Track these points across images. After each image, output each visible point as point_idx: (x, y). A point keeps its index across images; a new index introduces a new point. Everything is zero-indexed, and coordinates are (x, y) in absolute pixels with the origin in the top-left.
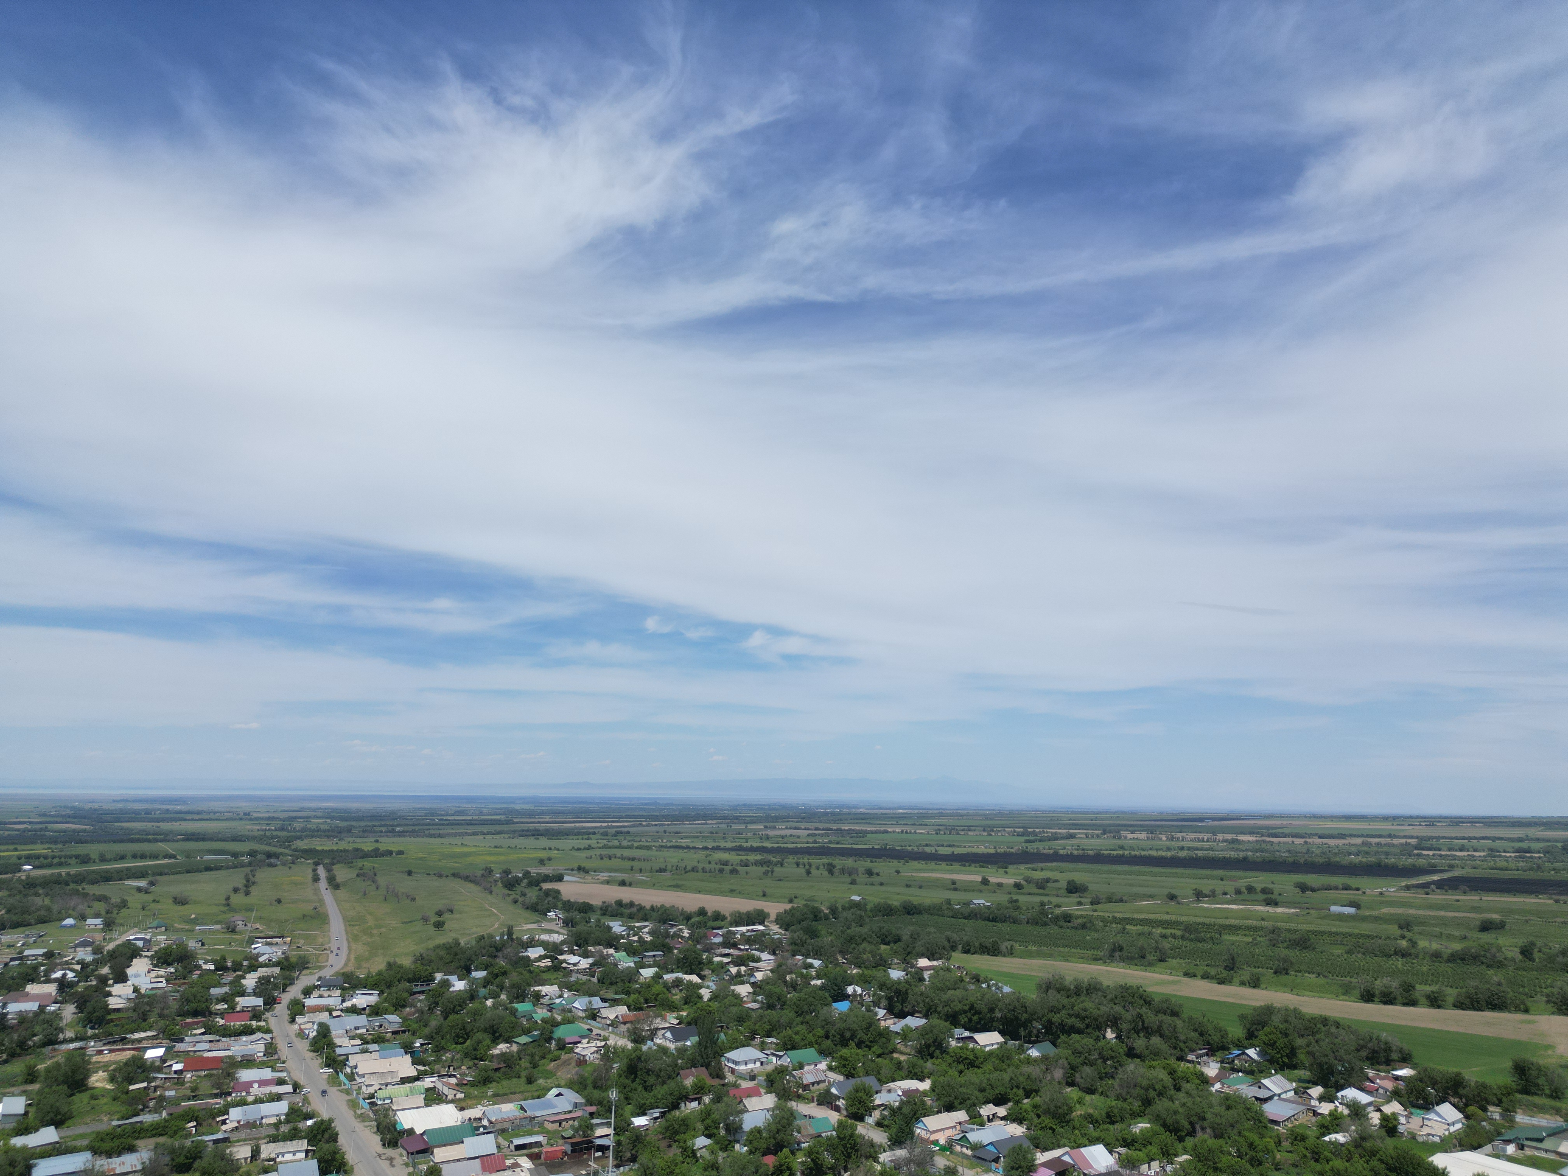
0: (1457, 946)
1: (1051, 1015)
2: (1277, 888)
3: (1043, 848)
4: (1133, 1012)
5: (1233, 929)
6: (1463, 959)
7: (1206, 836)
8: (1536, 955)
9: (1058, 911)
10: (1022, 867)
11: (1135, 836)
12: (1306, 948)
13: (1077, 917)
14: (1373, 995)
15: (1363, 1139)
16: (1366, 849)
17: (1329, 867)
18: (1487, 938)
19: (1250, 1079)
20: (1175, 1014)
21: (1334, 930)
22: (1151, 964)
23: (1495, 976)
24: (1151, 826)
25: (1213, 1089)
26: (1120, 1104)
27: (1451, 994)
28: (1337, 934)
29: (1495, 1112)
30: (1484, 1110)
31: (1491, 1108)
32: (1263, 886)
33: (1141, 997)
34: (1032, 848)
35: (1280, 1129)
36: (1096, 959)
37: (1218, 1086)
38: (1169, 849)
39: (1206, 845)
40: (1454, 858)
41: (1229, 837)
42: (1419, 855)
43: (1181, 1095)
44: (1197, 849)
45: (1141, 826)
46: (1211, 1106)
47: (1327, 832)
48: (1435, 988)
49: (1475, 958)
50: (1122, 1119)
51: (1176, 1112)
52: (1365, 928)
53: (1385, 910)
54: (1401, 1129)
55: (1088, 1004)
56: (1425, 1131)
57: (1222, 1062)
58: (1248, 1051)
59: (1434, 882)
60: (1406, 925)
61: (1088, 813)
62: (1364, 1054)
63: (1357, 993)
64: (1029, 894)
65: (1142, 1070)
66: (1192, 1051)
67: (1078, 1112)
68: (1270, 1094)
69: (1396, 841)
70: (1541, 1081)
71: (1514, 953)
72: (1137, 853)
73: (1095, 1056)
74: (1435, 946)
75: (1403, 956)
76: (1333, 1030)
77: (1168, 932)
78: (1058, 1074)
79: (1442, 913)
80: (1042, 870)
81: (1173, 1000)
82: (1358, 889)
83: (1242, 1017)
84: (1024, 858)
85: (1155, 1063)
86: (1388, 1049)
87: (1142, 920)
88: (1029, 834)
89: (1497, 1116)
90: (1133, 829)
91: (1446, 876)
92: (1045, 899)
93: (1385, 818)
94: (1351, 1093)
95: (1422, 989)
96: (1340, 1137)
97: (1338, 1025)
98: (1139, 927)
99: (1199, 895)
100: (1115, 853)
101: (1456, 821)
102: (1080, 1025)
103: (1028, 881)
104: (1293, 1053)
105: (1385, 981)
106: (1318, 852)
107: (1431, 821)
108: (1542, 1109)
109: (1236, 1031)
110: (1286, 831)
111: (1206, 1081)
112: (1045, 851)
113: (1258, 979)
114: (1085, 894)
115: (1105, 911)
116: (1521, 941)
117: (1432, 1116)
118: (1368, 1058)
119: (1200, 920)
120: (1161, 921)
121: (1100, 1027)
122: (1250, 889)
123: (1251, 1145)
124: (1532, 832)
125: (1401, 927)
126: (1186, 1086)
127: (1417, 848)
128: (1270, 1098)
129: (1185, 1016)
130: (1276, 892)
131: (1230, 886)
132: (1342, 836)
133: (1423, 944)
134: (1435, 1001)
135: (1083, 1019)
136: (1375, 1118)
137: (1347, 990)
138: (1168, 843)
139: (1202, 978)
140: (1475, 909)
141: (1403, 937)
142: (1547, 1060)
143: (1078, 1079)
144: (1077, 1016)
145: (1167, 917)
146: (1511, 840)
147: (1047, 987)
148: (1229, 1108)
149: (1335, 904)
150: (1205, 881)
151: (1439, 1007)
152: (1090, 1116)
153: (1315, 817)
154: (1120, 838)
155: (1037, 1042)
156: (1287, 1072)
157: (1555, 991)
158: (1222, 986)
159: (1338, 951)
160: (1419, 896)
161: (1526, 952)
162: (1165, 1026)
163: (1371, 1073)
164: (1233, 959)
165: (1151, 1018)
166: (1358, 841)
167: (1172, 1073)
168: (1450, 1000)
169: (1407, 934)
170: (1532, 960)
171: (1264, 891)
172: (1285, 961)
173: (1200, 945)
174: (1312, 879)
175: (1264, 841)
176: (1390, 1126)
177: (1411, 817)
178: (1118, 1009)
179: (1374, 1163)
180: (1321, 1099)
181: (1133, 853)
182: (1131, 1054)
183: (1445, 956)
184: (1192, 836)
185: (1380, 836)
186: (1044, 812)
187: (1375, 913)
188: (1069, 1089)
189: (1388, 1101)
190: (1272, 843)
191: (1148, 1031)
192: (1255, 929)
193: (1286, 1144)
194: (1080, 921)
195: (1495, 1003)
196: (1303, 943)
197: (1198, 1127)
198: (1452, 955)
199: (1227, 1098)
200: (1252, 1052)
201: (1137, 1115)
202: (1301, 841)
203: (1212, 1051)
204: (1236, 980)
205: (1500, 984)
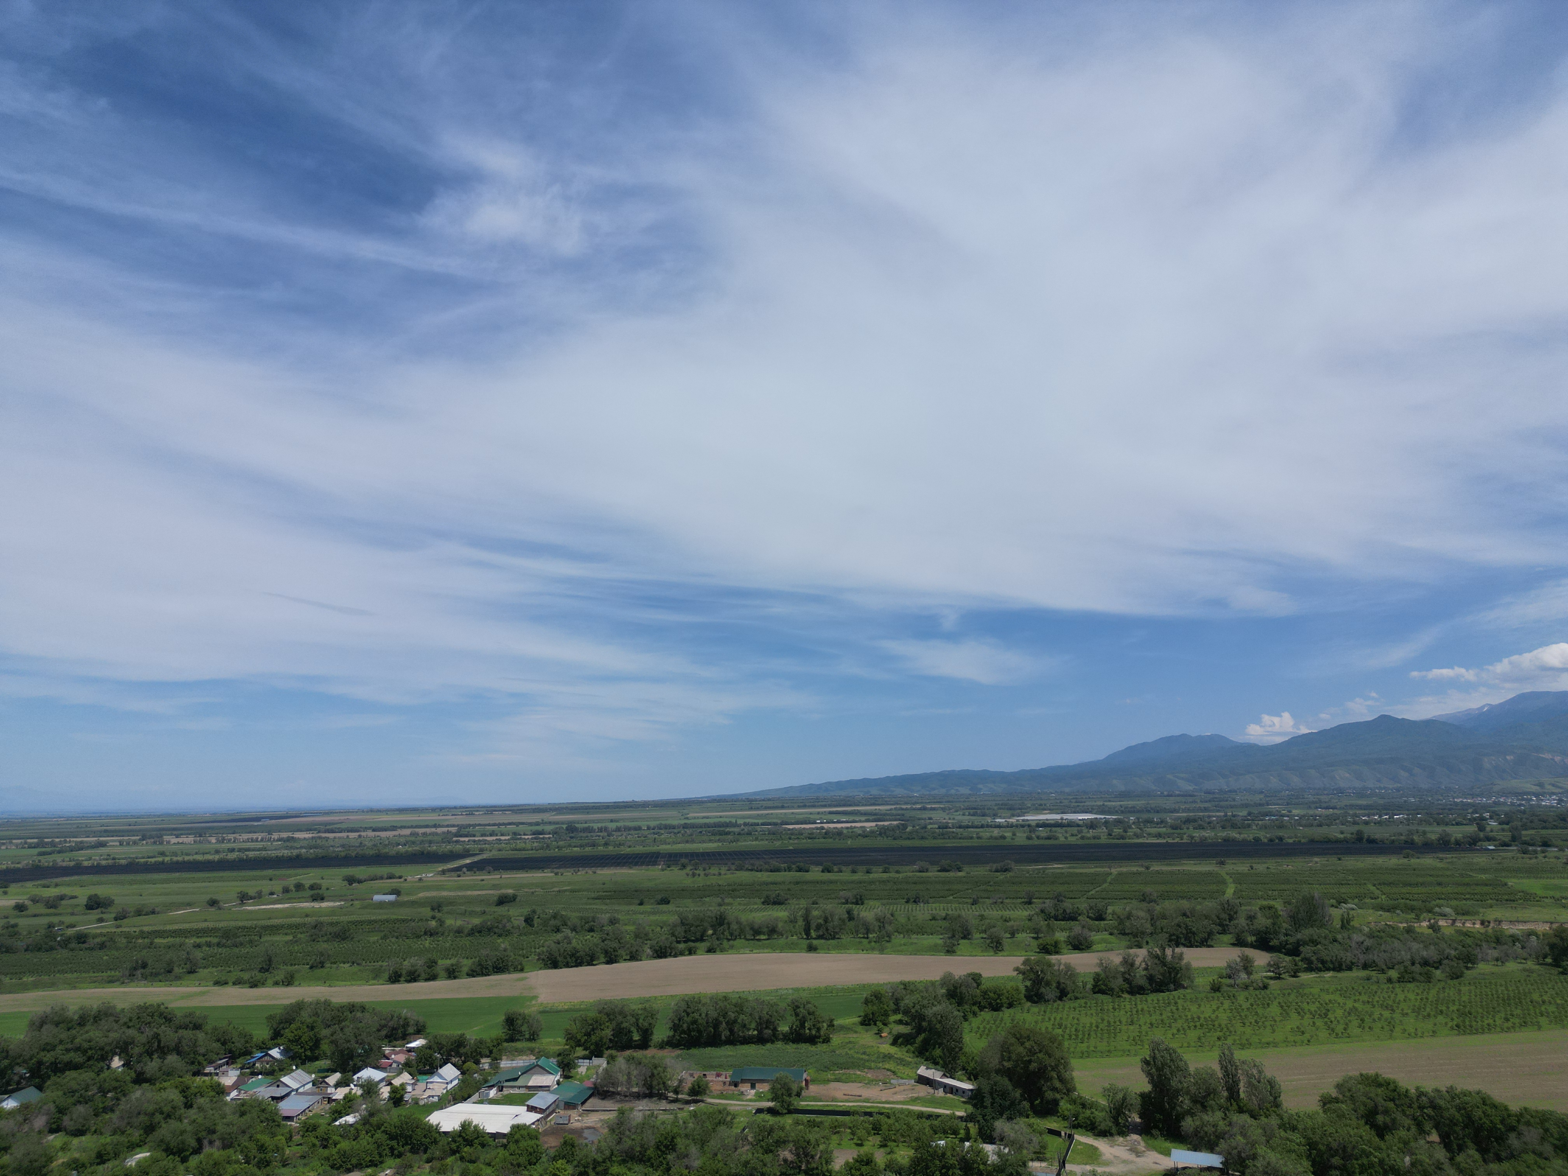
0: (476, 921)
1: (42, 1054)
2: (325, 883)
3: (61, 860)
4: (149, 1032)
5: (274, 929)
6: (480, 932)
7: (260, 836)
8: (536, 921)
9: (71, 932)
10: (29, 884)
11: (180, 840)
12: (344, 939)
13: (95, 936)
14: (400, 976)
15: (371, 1115)
16: (413, 839)
17: (379, 859)
18: (502, 910)
19: (269, 1079)
20: (197, 1027)
21: (373, 918)
22: (178, 978)
23: (503, 943)
24: (202, 828)
25: (228, 1098)
26: (116, 1138)
27: (467, 964)
28: (375, 921)
29: (485, 1063)
30: (477, 1062)
31: (483, 1060)
32: (312, 882)
33: (161, 1015)
34: (46, 861)
35: (294, 1124)
36: (111, 981)
37: (234, 1094)
38: (217, 852)
39: (259, 845)
40: (485, 842)
41: (285, 835)
42: (457, 842)
43: (192, 1113)
44: (248, 850)
45: (188, 829)
46: (223, 1116)
47: (380, 825)
48: (453, 961)
49: (489, 930)
50: (116, 1155)
51: (183, 1132)
52: (403, 913)
53: (421, 895)
54: (407, 1097)
55: (95, 1034)
56: (428, 1093)
57: (242, 1068)
58: (270, 1052)
59: (466, 866)
60: (437, 906)
61: (126, 817)
62: (384, 1033)
63: (386, 976)
64: (35, 916)
65: (149, 1095)
66: (211, 1062)
67: (62, 1159)
68: (288, 1090)
69: (439, 830)
70: (524, 1028)
71: (519, 922)
72: (180, 859)
73: (93, 1090)
74: (459, 923)
75: (431, 935)
76: (359, 1014)
77: (203, 940)
78: (40, 1122)
79: (469, 893)
80: (57, 885)
81: (198, 1013)
82: (400, 877)
83: (270, 1018)
84: (36, 873)
85: (166, 1084)
86: (406, 1025)
87: (175, 931)
88: (44, 845)
89: (486, 1066)
90: (177, 832)
91: (476, 859)
92: (55, 920)
93: (434, 810)
94: (369, 1073)
95: (444, 963)
96: (350, 1119)
97: (363, 1008)
98: (170, 940)
99: (244, 898)
100: (153, 860)
101: (490, 810)
102: (78, 1058)
103: (35, 900)
104: (317, 1043)
105: (413, 960)
106: (369, 844)
107: (470, 811)
108: (520, 1052)
109: (262, 1033)
110: (343, 826)
111: (221, 1091)
112: (64, 864)
113: (292, 977)
114: (110, 909)
115: (131, 926)
116: (526, 911)
117: (436, 1079)
118: (387, 1037)
119: (240, 924)
120: (196, 930)
121: (105, 1058)
122: (299, 887)
123: (262, 1148)
124: (547, 817)
125: (433, 909)
126: (201, 1101)
127: (457, 835)
128: (288, 1095)
129: (208, 1027)
130: (324, 887)
131: (277, 886)
132: (394, 828)
133: (449, 922)
134: (452, 974)
135: (85, 1052)
136: (385, 1092)
137: (376, 975)
138: (218, 846)
139: (234, 984)
140: (495, 887)
141: (433, 918)
142: (530, 1010)
143: (66, 1121)
144: (78, 1049)
145: (204, 925)
146: (531, 824)
147: (40, 1023)
148: (243, 1114)
149: (378, 893)
150: (253, 883)
151: (455, 978)
152: (75, 1161)
153: (371, 811)
154: (161, 843)
155: (18, 1089)
156: (308, 1065)
157: (545, 949)
158: (254, 990)
159: (374, 938)
160: (453, 878)
161: (528, 921)
162: (184, 1042)
163: (387, 1050)
164: (270, 960)
165: (169, 1035)
166: (407, 832)
167: (184, 1090)
168: (465, 969)
169: (438, 915)
170: (532, 926)
171: (312, 887)
172: (322, 954)
173: (236, 950)
174: (359, 871)
175: (320, 838)
176: (397, 1097)
177: (455, 808)
178: (131, 1032)
179: (379, 1135)
180: (338, 1085)
181: (175, 859)
182: (140, 1079)
183: (466, 931)
184: (245, 836)
185: (427, 826)
186: (68, 818)
187: (412, 898)
188: (51, 1137)
189: (399, 1074)
190: (327, 839)
191: (163, 1051)
192: (297, 926)
193: (297, 1138)
194: (98, 940)
195: (499, 968)
196: (342, 935)
197: (206, 1142)
198: (472, 929)
199: (244, 1103)
200: (275, 1053)
201: (133, 1147)
202: (356, 835)
203: (232, 1058)
204: (270, 982)
205: (505, 950)
